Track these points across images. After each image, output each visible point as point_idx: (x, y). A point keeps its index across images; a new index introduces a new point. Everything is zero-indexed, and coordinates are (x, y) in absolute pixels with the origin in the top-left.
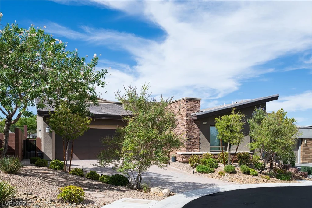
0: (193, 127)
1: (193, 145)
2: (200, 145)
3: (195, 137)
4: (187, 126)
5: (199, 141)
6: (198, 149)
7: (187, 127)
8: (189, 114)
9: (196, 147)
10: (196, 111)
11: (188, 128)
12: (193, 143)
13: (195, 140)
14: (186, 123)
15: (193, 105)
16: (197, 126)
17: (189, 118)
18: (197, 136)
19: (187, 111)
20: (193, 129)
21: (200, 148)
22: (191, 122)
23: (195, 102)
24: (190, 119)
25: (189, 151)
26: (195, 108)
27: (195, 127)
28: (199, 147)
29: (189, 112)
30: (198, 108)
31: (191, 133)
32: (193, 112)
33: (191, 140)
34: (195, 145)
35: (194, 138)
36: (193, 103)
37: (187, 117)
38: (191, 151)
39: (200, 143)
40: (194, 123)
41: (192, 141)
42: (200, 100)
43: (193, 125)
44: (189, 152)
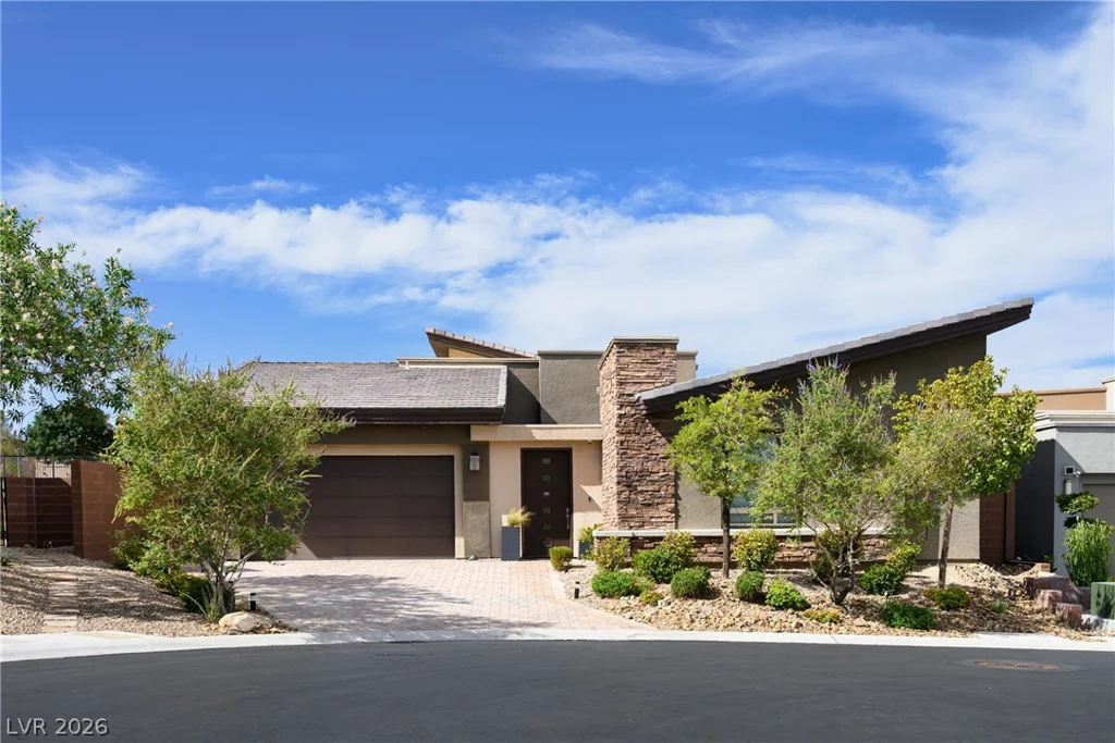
0: (645, 439)
1: (649, 505)
2: (676, 504)
3: (655, 477)
4: (623, 438)
5: (671, 490)
6: (669, 519)
7: (622, 443)
8: (629, 395)
9: (663, 511)
10: (660, 385)
11: (625, 444)
12: (648, 497)
13: (657, 487)
14: (617, 426)
15: (645, 361)
16: (663, 435)
17: (628, 408)
18: (662, 474)
19: (621, 384)
20: (648, 449)
21: (677, 517)
22: (640, 424)
23: (655, 353)
24: (633, 412)
25: (632, 524)
26: (652, 374)
27: (654, 441)
28: (676, 511)
29: (629, 389)
30: (668, 374)
31: (637, 463)
32: (645, 387)
33: (639, 489)
34: (658, 504)
35: (653, 482)
36: (647, 355)
37: (622, 406)
38: (642, 526)
39: (676, 496)
40: (650, 428)
41: (641, 492)
42: (676, 344)
43: (646, 434)
44: (631, 528)
